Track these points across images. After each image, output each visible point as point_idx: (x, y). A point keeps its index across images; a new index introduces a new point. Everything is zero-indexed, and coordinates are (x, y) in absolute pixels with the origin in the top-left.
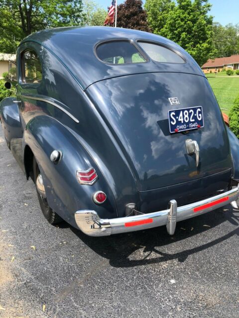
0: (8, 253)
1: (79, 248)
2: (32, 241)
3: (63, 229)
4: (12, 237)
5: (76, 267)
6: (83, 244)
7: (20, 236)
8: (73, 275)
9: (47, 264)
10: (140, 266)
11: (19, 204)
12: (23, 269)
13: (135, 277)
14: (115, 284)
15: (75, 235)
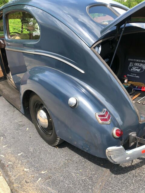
0: (30, 176)
1: (82, 163)
2: (43, 162)
3: (61, 149)
4: (25, 161)
5: (88, 180)
6: (83, 159)
7: (31, 159)
8: (90, 187)
9: (65, 180)
10: (132, 172)
11: (17, 131)
12: (49, 188)
13: (133, 181)
14: (123, 189)
15: (73, 152)
